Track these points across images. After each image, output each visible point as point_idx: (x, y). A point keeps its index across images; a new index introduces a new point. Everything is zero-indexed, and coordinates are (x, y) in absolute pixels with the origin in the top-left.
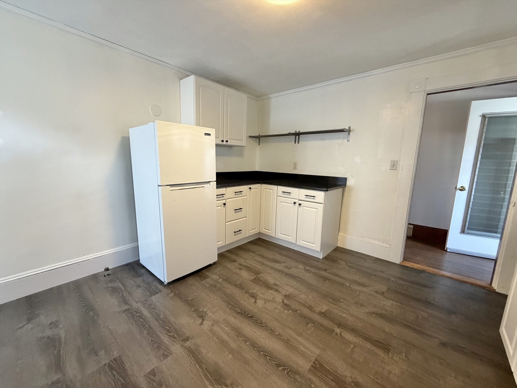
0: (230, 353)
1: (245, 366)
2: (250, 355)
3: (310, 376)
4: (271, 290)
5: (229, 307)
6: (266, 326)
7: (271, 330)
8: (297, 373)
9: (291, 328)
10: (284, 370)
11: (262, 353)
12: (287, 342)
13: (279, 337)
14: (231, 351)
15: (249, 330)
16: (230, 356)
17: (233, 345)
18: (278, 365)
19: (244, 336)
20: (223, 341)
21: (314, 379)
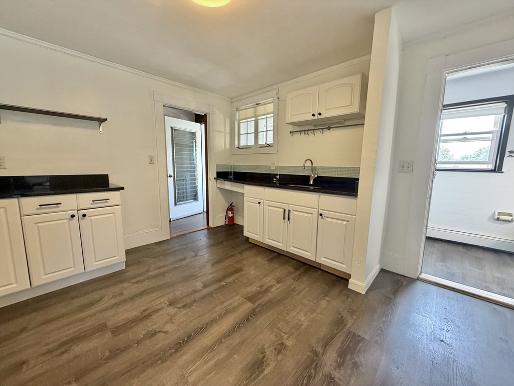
0: (232, 356)
1: (246, 343)
2: (236, 339)
3: (256, 304)
4: (151, 316)
5: (160, 364)
6: (207, 324)
7: (212, 321)
8: (254, 310)
9: (214, 307)
10: (251, 316)
11: (235, 330)
12: (228, 312)
13: (221, 317)
14: (230, 356)
15: (206, 339)
16: (235, 356)
17: (223, 355)
18: (248, 320)
19: (214, 344)
20: (216, 365)
21: (258, 302)
